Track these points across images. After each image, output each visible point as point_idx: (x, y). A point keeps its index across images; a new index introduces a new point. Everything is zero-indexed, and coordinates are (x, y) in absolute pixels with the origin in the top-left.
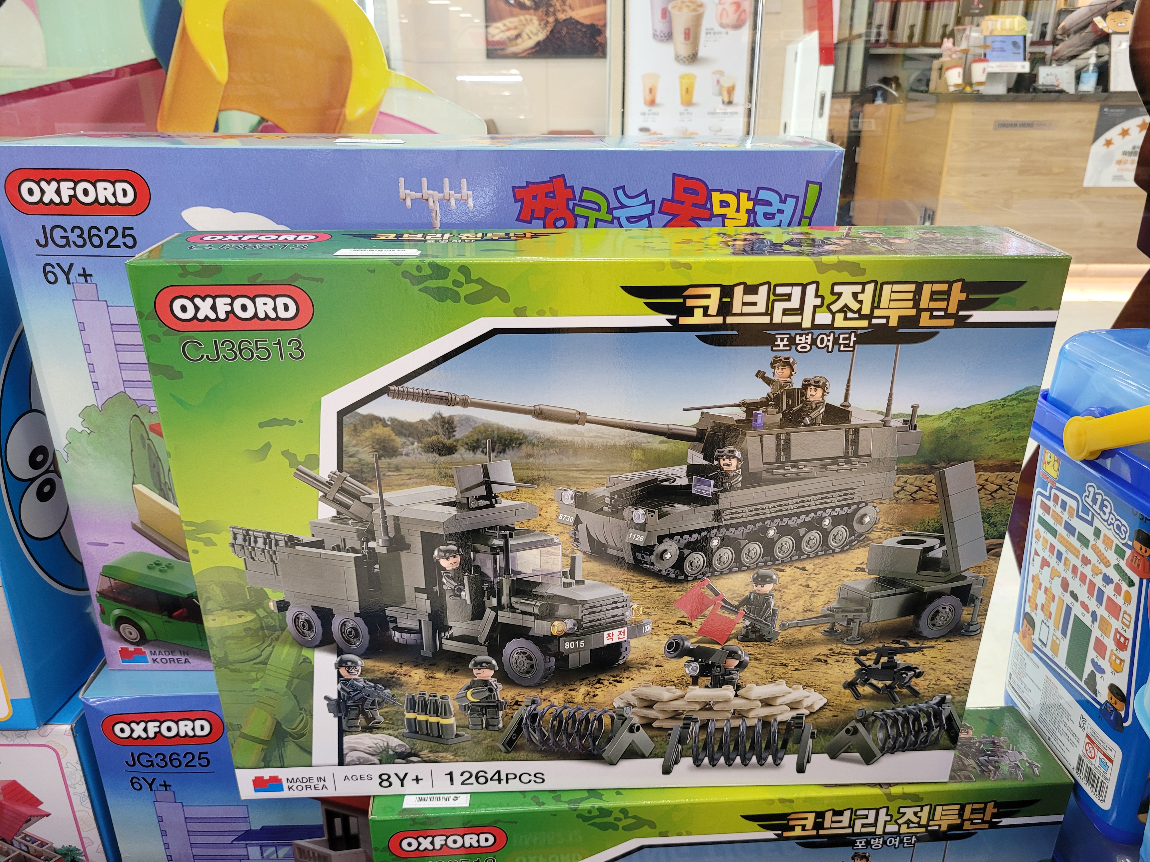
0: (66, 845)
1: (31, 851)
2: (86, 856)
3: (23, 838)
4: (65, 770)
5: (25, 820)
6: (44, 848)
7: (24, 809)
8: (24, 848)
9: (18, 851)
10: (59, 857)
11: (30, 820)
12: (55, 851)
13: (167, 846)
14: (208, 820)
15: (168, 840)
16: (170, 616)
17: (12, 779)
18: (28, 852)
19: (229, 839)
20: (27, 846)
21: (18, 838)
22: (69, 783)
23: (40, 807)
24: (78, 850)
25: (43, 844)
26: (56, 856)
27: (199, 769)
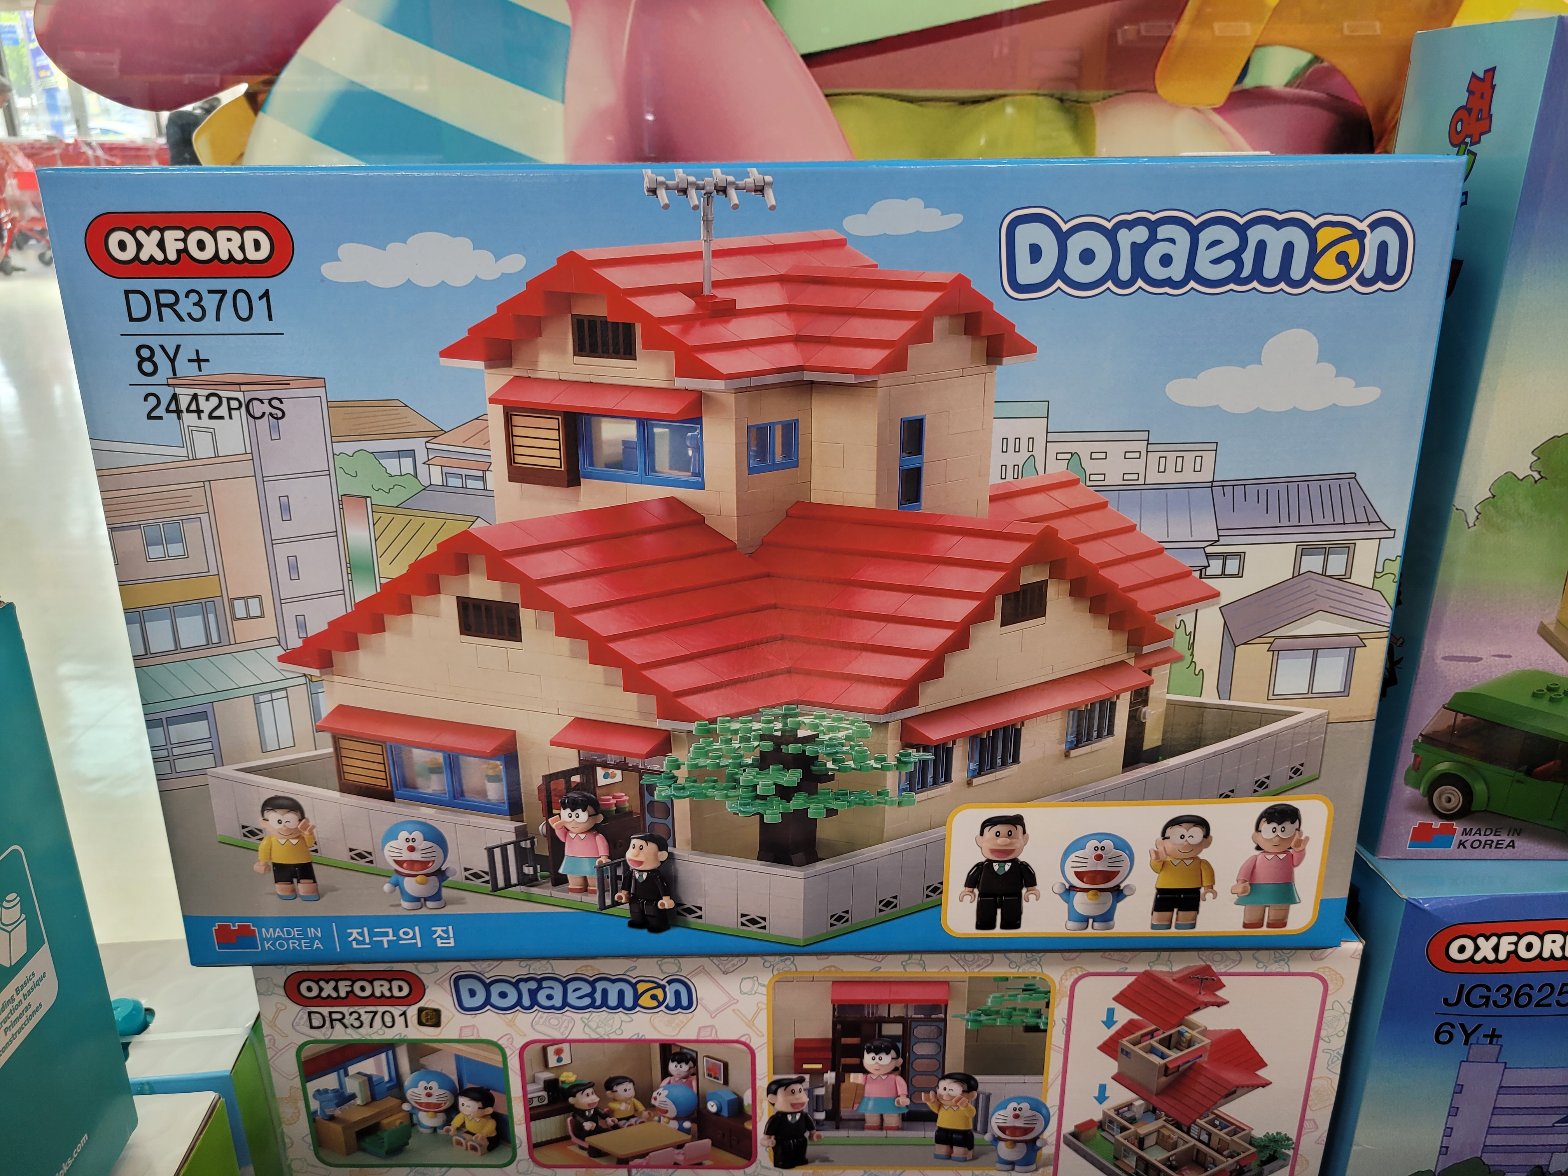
0: (1273, 1132)
1: (1215, 1142)
2: (1296, 1150)
3: (1210, 1123)
4: (1326, 1014)
5: (1226, 1092)
6: (1235, 1138)
7: (1233, 1076)
8: (1204, 1137)
9: (1194, 1142)
10: (1253, 1150)
11: (1235, 1092)
12: (1251, 1141)
13: (1448, 1132)
14: (1535, 1091)
15: (1453, 1122)
16: (1529, 773)
17: (1235, 1028)
18: (1208, 1145)
19: (1549, 1120)
20: (1209, 1134)
21: (1201, 1122)
22: (1323, 1033)
23: (1259, 1073)
24: (1288, 1139)
25: (1238, 1129)
26: (1249, 1150)
27: (1556, 1009)
